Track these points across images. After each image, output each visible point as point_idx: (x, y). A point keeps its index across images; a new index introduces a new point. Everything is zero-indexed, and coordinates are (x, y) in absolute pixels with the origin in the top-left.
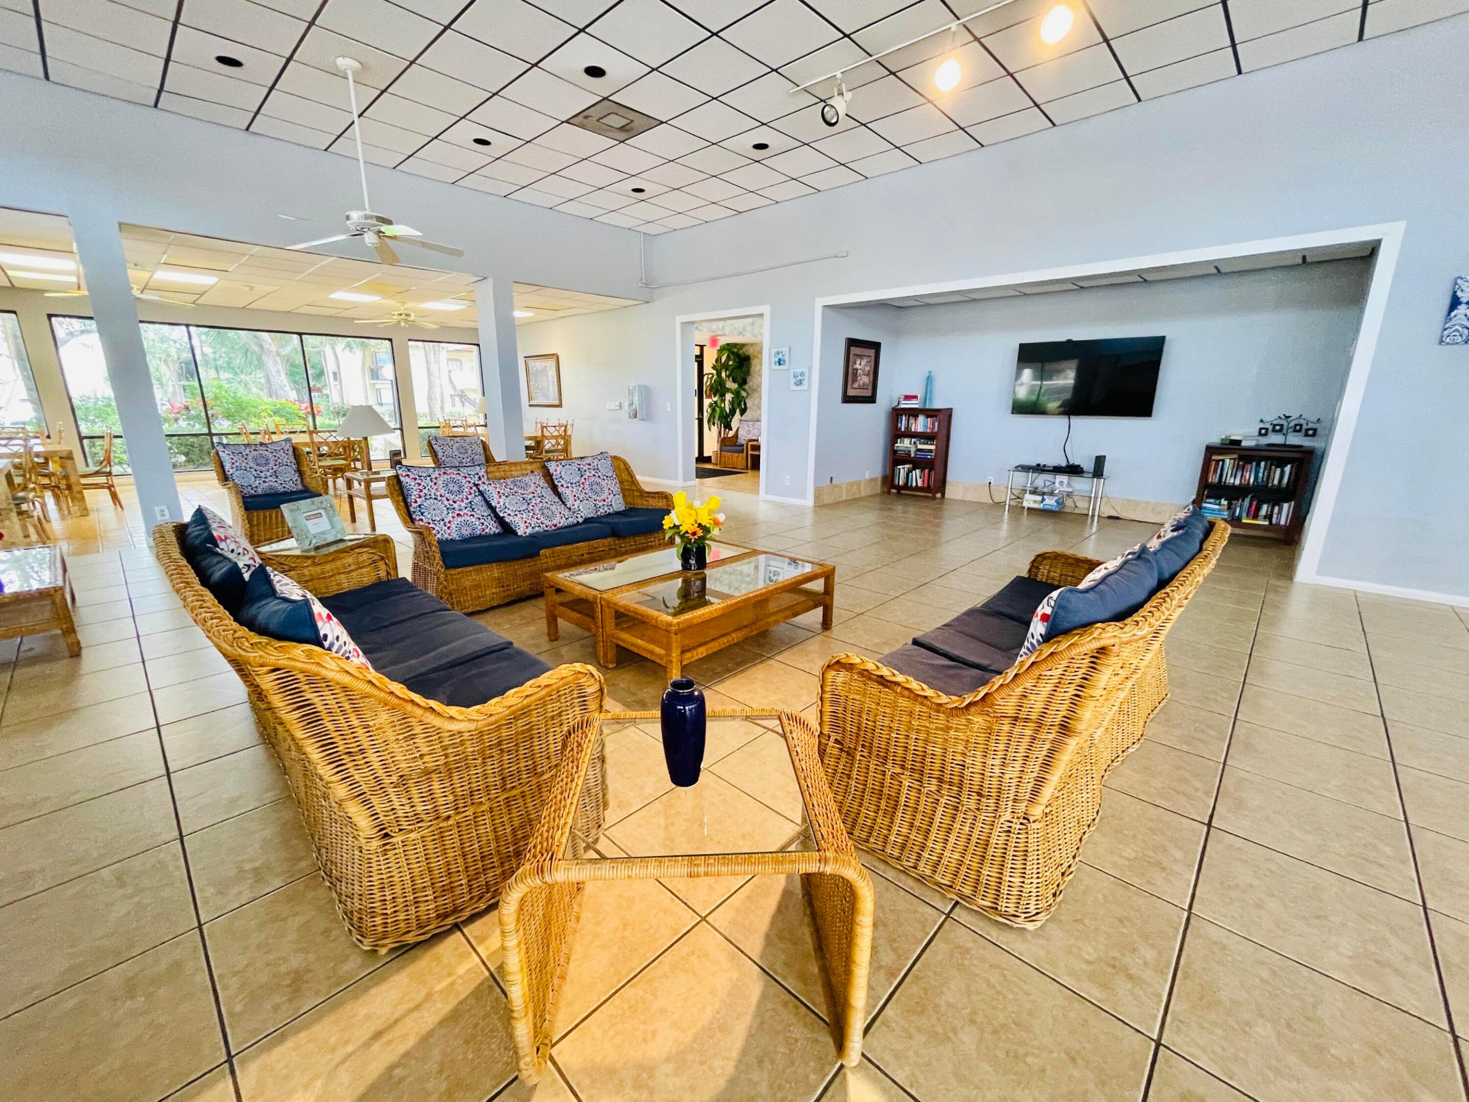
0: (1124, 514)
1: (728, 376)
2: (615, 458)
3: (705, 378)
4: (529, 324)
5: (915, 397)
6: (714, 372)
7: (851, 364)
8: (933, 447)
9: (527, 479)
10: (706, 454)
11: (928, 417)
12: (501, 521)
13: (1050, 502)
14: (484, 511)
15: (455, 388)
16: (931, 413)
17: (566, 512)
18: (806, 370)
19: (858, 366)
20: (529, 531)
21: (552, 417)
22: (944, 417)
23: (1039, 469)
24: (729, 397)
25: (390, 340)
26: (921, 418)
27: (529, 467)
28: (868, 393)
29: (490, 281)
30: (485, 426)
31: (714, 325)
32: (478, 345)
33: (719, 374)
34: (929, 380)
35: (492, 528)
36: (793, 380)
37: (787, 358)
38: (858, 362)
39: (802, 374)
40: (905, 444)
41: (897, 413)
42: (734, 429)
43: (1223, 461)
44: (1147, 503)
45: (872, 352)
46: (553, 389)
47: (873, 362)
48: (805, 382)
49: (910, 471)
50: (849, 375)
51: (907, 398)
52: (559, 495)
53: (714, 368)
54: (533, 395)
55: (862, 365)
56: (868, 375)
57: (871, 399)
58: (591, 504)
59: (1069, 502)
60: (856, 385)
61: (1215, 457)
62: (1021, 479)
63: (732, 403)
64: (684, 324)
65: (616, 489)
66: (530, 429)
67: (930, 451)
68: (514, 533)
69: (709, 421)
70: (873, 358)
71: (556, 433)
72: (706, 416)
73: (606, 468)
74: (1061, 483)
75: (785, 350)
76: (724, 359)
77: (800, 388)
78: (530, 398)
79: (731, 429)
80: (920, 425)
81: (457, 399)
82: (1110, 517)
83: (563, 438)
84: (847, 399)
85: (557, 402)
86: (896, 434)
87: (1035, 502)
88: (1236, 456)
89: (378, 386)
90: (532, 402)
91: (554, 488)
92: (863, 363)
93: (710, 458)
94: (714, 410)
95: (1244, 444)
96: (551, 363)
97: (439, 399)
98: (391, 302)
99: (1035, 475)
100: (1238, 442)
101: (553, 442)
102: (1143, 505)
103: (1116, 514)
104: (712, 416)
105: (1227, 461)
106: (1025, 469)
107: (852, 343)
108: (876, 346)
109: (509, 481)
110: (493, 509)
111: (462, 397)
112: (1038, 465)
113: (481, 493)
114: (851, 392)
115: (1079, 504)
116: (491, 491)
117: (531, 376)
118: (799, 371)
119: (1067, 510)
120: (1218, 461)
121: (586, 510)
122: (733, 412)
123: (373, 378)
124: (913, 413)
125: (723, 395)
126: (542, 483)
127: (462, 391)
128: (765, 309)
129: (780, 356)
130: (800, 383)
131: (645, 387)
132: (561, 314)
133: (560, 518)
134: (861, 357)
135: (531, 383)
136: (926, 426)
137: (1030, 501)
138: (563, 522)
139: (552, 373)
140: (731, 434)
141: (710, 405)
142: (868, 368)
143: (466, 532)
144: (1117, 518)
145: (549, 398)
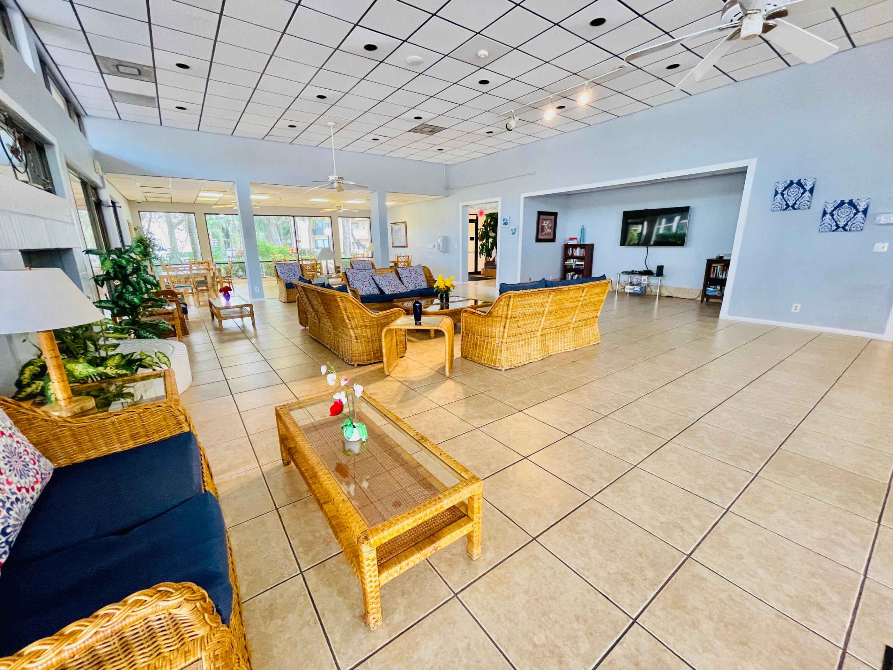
0: (674, 295)
1: (491, 230)
2: (424, 267)
3: (479, 231)
4: (393, 207)
5: (576, 239)
6: (484, 228)
7: (540, 223)
8: (583, 263)
9: (389, 274)
10: (479, 270)
11: (581, 248)
12: (380, 289)
13: (637, 289)
14: (374, 285)
15: (354, 239)
16: (582, 246)
17: (404, 288)
18: (516, 227)
19: (544, 224)
20: (390, 293)
21: (402, 252)
22: (589, 249)
23: (633, 273)
24: (491, 240)
25: (330, 217)
26: (578, 249)
27: (391, 270)
28: (551, 237)
29: (377, 192)
30: (372, 257)
31: (481, 206)
32: (369, 218)
33: (486, 229)
34: (583, 230)
35: (377, 292)
36: (511, 232)
37: (508, 222)
38: (544, 222)
39: (515, 229)
40: (571, 262)
41: (567, 247)
42: (493, 257)
43: (717, 267)
44: (685, 289)
45: (553, 217)
46: (404, 238)
47: (553, 222)
48: (516, 233)
49: (573, 275)
50: (539, 229)
51: (571, 239)
52: (401, 281)
53: (483, 225)
54: (395, 242)
55: (546, 224)
56: (551, 228)
57: (553, 240)
58: (413, 284)
59: (648, 290)
60: (544, 233)
61: (714, 265)
62: (626, 278)
63: (492, 244)
64: (463, 206)
65: (424, 279)
66: (393, 258)
67: (582, 265)
68: (385, 293)
69: (480, 253)
70: (553, 220)
71: (404, 260)
72: (479, 250)
73: (420, 271)
74: (645, 280)
75: (508, 218)
76: (489, 220)
77: (514, 236)
78: (393, 244)
79: (491, 257)
80: (578, 252)
81: (355, 245)
82: (668, 297)
83: (407, 262)
84: (538, 240)
85: (405, 245)
86: (566, 257)
87: (631, 289)
88: (723, 264)
89: (316, 239)
90: (394, 245)
91: (400, 278)
92: (548, 222)
93: (480, 272)
94: (483, 247)
95: (725, 258)
96: (403, 226)
97: (348, 244)
98: (334, 201)
99: (633, 276)
100: (722, 257)
101: (403, 264)
102: (683, 290)
103: (671, 295)
104: (482, 250)
105: (719, 267)
106: (627, 273)
107: (540, 213)
108: (555, 214)
109: (383, 275)
110: (377, 285)
111: (358, 243)
112: (633, 271)
113: (373, 279)
114: (540, 237)
115: (653, 290)
116: (377, 278)
117: (394, 233)
118: (513, 228)
119: (647, 293)
120: (714, 267)
121: (411, 287)
122: (492, 248)
123: (314, 235)
124: (575, 247)
125: (487, 240)
126: (395, 276)
127: (358, 240)
128: (499, 199)
129: (505, 221)
130: (514, 233)
131: (446, 237)
132: (407, 203)
133: (401, 289)
134: (546, 220)
135: (394, 236)
136: (581, 253)
137: (628, 289)
138: (403, 291)
139: (403, 231)
140: (491, 259)
141: (481, 245)
142: (550, 225)
143: (368, 293)
144: (671, 297)
145: (401, 243)
